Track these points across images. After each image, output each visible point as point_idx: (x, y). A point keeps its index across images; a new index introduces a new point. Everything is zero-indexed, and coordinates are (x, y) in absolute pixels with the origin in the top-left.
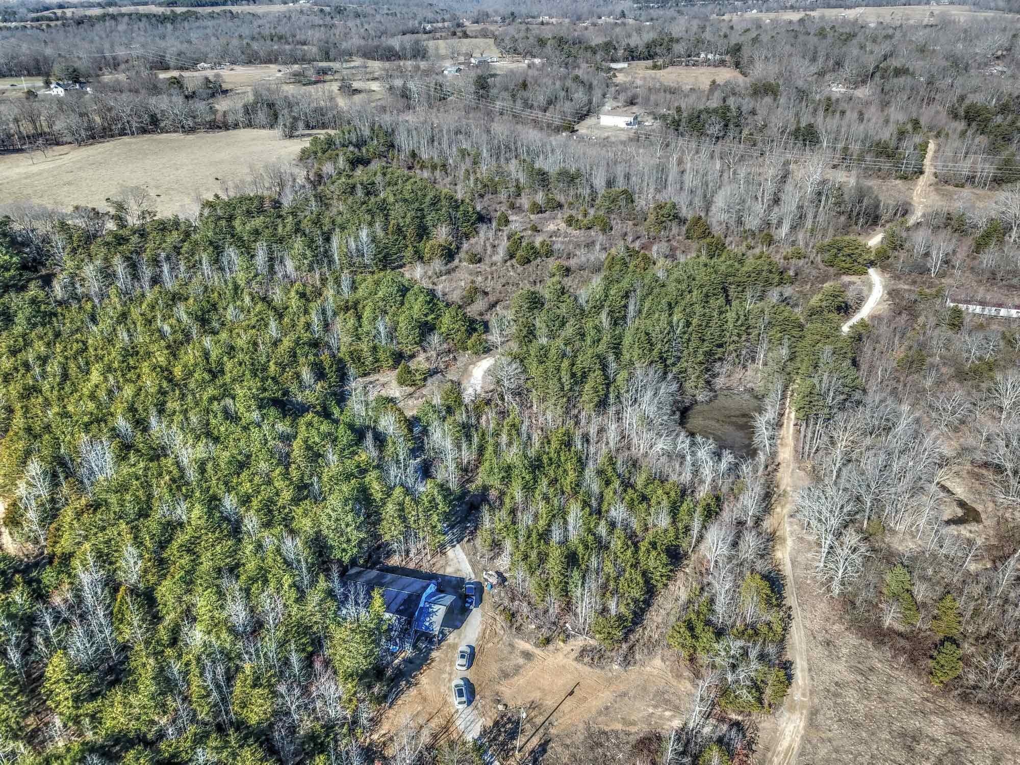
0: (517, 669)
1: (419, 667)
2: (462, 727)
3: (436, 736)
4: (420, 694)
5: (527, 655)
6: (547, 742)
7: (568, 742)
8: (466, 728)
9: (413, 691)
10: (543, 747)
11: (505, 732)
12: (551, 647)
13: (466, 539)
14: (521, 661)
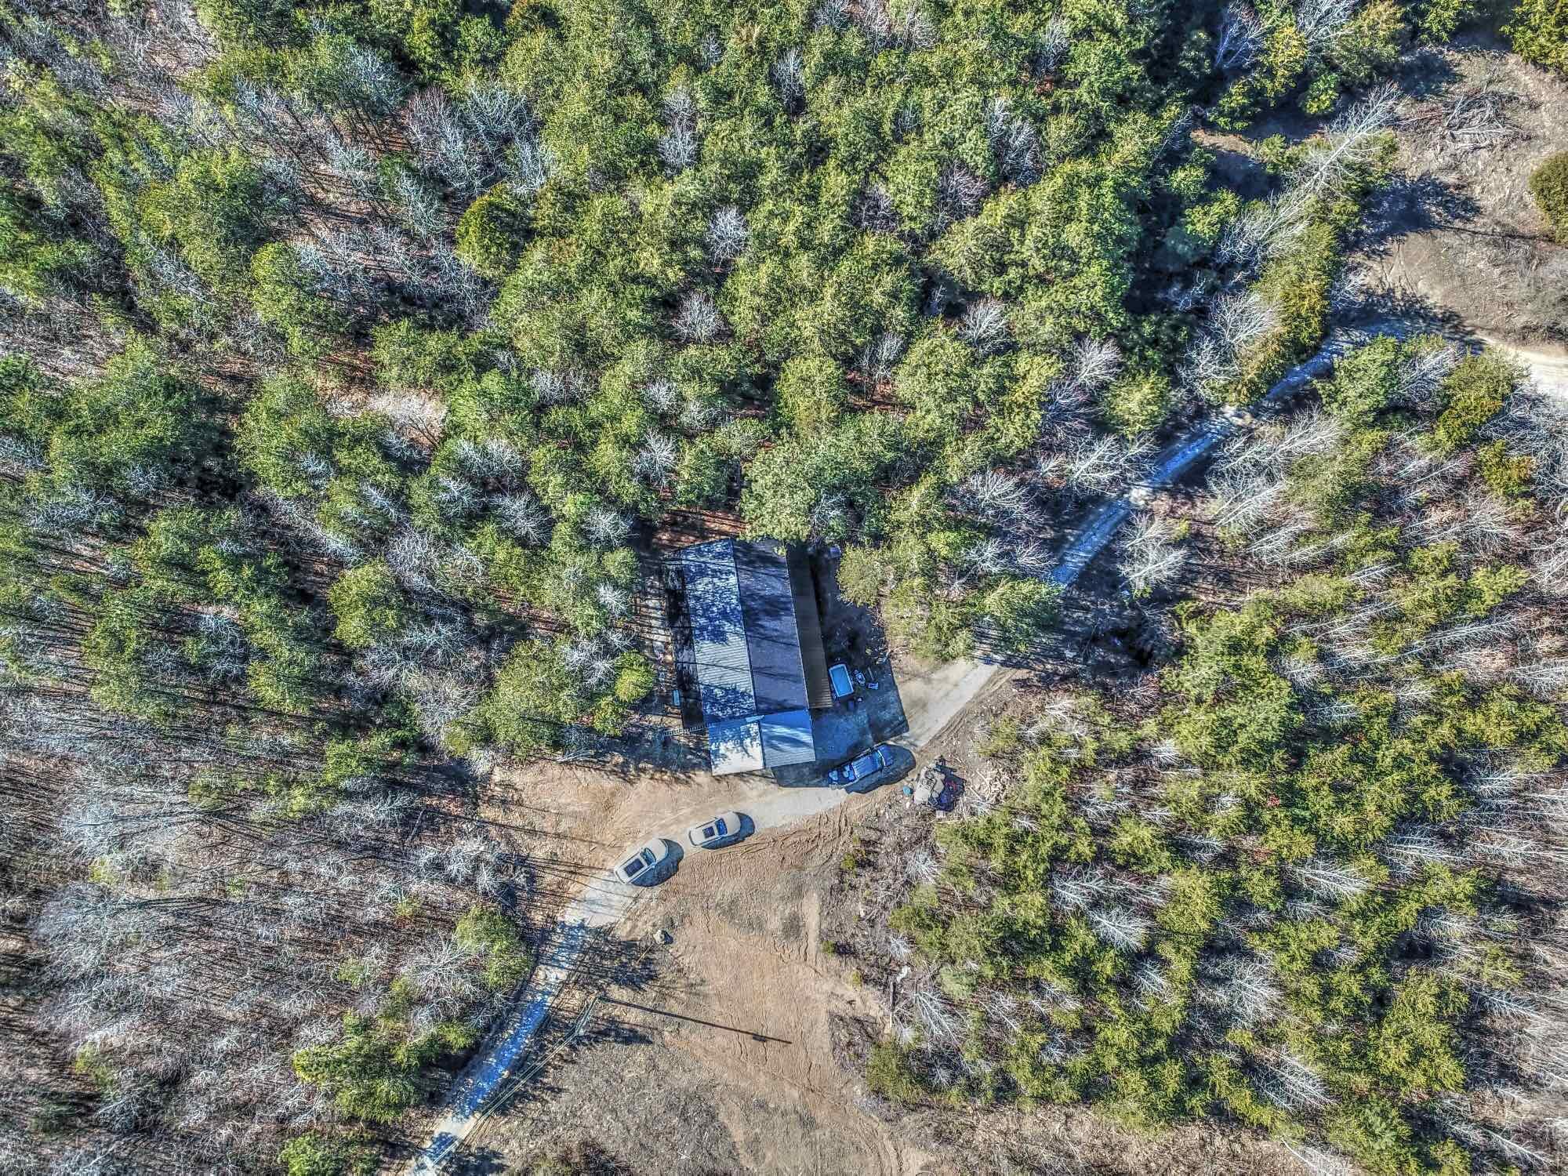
0: (756, 925)
1: (663, 765)
2: (590, 894)
3: (554, 862)
4: (613, 794)
5: (793, 927)
6: (643, 1040)
7: (663, 1065)
8: (593, 902)
9: (610, 783)
10: (632, 1037)
11: (623, 965)
12: (834, 961)
13: (1022, 674)
14: (775, 923)
